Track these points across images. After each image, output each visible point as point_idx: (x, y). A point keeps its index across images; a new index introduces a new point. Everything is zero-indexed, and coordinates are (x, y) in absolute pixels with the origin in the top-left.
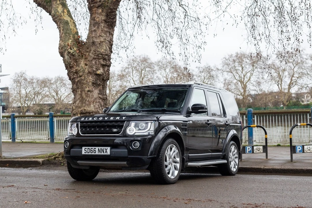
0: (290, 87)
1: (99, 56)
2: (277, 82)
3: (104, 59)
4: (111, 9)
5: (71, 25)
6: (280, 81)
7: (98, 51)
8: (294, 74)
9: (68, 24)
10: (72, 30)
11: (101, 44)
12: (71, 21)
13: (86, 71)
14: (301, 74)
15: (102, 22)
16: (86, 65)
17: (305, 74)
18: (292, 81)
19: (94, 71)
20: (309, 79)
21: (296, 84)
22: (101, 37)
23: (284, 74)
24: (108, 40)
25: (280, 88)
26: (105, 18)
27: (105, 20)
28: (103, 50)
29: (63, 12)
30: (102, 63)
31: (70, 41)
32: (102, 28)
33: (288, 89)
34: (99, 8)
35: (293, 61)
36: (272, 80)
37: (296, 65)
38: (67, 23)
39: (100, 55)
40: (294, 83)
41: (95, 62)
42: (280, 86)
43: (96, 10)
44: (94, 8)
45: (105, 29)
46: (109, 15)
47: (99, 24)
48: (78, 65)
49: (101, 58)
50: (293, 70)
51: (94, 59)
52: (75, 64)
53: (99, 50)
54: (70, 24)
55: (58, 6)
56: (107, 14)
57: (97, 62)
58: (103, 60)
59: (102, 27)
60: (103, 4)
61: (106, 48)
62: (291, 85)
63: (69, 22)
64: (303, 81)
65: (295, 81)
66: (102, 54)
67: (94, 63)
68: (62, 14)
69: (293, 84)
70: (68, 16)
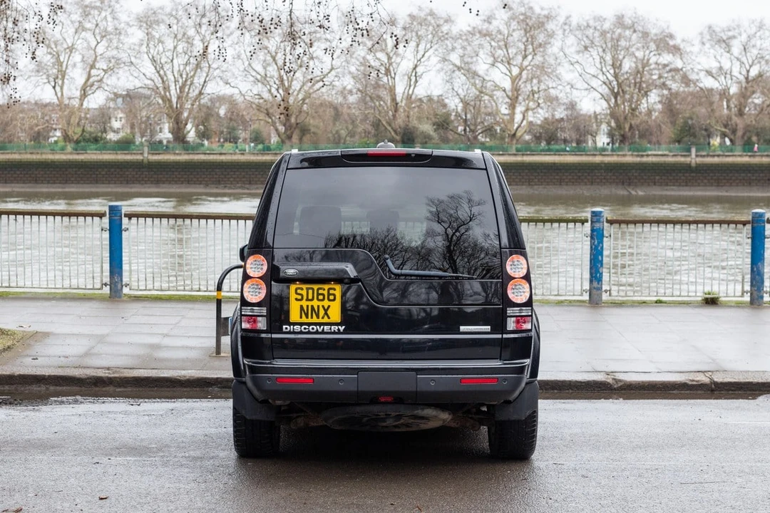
0: (84, 93)
2: (51, 79)
6: (60, 77)
8: (95, 60)
14: (113, 61)
17: (124, 63)
18: (91, 80)
20: (132, 75)
21: (99, 87)
23: (71, 58)
25: (59, 94)
33: (80, 99)
35: (94, 26)
36: (38, 71)
37: (103, 37)
40: (95, 83)
42: (58, 89)
50: (95, 50)
62: (88, 88)
64: (118, 79)
65: (99, 78)
69: (92, 85)
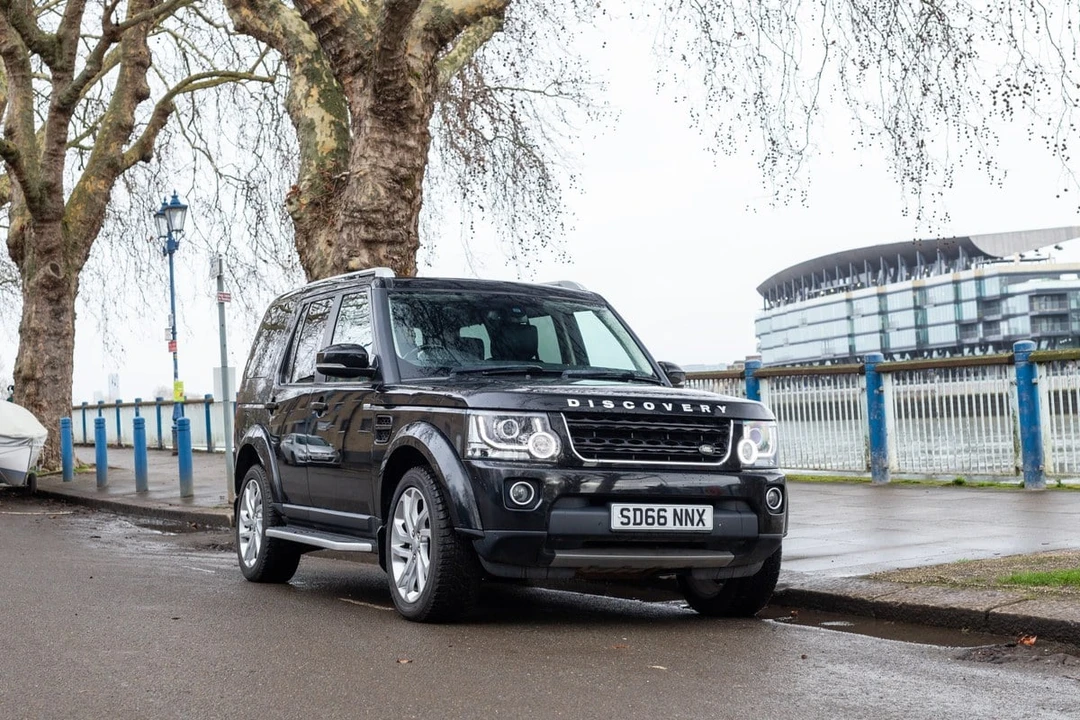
1: (353, 217)
3: (369, 224)
4: (379, 75)
5: (321, 132)
7: (352, 202)
9: (313, 129)
10: (320, 144)
11: (361, 181)
12: (323, 119)
13: (329, 263)
15: (366, 115)
16: (330, 244)
19: (343, 260)
22: (364, 161)
24: (383, 168)
26: (373, 102)
27: (372, 109)
28: (364, 199)
29: (308, 95)
30: (363, 234)
31: (307, 177)
32: (366, 134)
34: (357, 74)
38: (310, 127)
39: (355, 214)
41: (348, 234)
43: (351, 82)
44: (344, 78)
45: (376, 135)
46: (380, 94)
47: (361, 121)
48: (311, 246)
49: (360, 223)
51: (346, 224)
52: (305, 243)
53: (355, 199)
54: (317, 130)
55: (295, 80)
56: (375, 90)
57: (352, 233)
58: (366, 226)
59: (368, 130)
60: (365, 61)
61: (375, 190)
63: (317, 122)
66: (360, 211)
67: (345, 237)
68: (303, 103)
70: (321, 105)
